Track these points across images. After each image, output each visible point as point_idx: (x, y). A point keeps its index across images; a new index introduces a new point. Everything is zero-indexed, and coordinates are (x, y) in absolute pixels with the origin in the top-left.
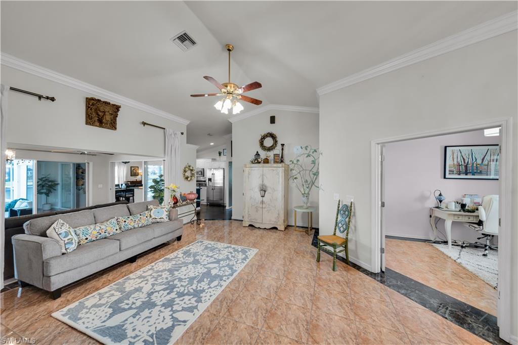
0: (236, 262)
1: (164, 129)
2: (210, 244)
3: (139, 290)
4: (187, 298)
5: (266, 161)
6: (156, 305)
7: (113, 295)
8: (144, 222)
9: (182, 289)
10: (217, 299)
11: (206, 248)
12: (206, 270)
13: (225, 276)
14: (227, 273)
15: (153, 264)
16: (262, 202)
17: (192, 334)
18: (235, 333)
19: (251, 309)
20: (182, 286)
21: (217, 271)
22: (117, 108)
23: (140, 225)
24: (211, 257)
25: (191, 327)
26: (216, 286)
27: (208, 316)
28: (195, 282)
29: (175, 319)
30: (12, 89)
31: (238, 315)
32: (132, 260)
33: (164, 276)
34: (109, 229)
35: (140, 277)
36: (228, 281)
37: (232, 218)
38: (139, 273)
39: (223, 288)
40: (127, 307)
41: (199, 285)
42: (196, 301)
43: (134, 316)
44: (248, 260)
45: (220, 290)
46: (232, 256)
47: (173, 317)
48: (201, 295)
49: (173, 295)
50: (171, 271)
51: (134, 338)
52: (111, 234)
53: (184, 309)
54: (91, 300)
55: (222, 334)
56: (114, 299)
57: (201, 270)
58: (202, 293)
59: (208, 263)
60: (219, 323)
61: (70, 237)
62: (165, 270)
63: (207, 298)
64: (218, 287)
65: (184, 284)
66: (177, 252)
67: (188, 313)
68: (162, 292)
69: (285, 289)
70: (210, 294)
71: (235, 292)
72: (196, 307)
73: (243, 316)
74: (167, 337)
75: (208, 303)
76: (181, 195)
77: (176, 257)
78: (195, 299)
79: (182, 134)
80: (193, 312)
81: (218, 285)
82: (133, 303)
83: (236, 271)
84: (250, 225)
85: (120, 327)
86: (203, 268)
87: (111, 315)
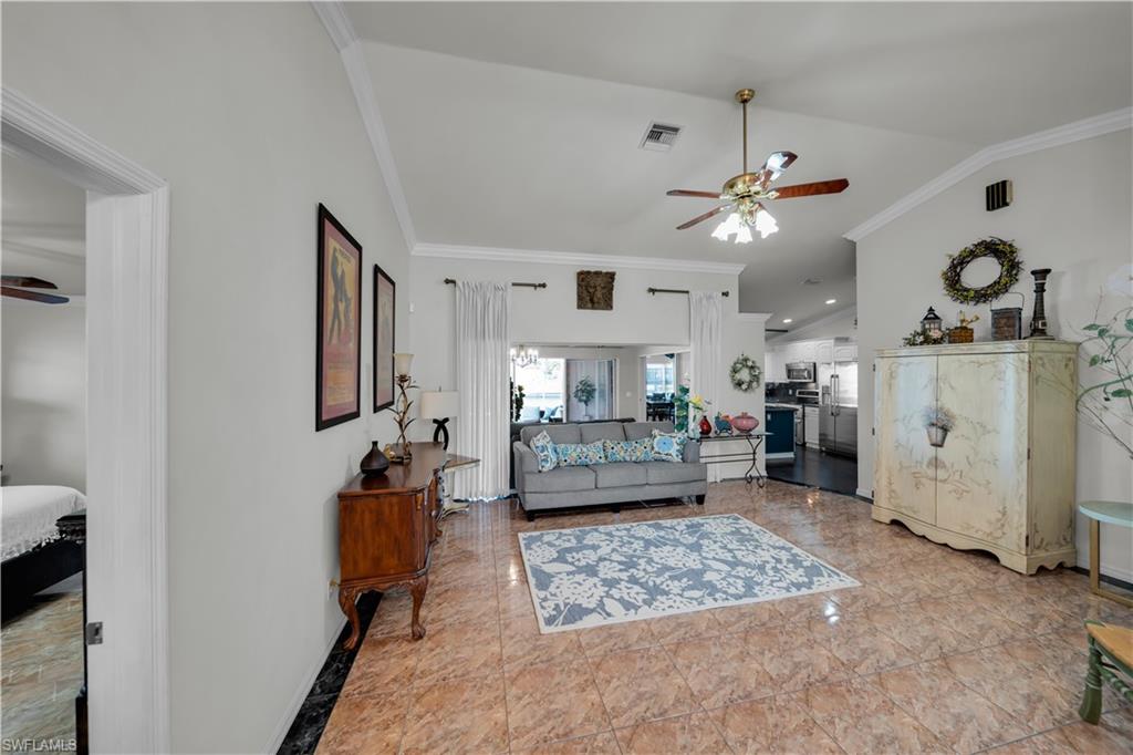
0: (772, 581)
1: (687, 292)
2: (750, 529)
3: (595, 548)
4: (637, 588)
5: (962, 335)
6: (596, 575)
7: (569, 541)
8: (640, 454)
9: (642, 574)
10: (677, 617)
11: (737, 532)
12: (701, 567)
13: (725, 592)
14: (732, 590)
15: (634, 524)
16: (936, 463)
17: (604, 634)
18: (658, 678)
19: (720, 671)
20: (644, 570)
21: (719, 577)
22: (611, 276)
23: (634, 459)
24: (730, 551)
25: (610, 627)
26: (692, 599)
27: (643, 630)
28: (667, 575)
29: (601, 604)
30: (514, 284)
31: (686, 662)
32: (616, 508)
33: (635, 546)
34: (590, 453)
35: (607, 534)
36: (720, 604)
37: (858, 493)
38: (611, 528)
39: (702, 608)
40: (570, 560)
41: (669, 582)
42: (644, 601)
43: (568, 574)
44: (804, 591)
45: (694, 607)
46: (774, 568)
47: (601, 601)
48: (659, 597)
49: (624, 576)
50: (648, 543)
51: (552, 595)
52: (594, 461)
53: (621, 600)
54: (550, 536)
55: (639, 665)
56: (568, 545)
57: (693, 562)
58: (662, 595)
59: (714, 558)
60: (649, 649)
61: (546, 453)
62: (643, 538)
63: (662, 606)
64: (694, 602)
65: (649, 569)
66: (680, 520)
67: (622, 608)
68: (616, 564)
69: (843, 696)
70: (672, 603)
71: (718, 627)
72: (637, 608)
73: (695, 668)
74: (577, 617)
75: (660, 614)
76: (717, 418)
77: (673, 528)
78: (646, 597)
79: (725, 294)
80: (628, 610)
81: (696, 599)
82: (579, 560)
83: (756, 595)
84: (895, 522)
85: (550, 576)
86: (698, 562)
87: (554, 560)
